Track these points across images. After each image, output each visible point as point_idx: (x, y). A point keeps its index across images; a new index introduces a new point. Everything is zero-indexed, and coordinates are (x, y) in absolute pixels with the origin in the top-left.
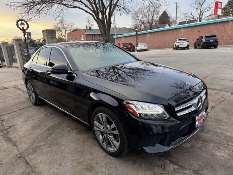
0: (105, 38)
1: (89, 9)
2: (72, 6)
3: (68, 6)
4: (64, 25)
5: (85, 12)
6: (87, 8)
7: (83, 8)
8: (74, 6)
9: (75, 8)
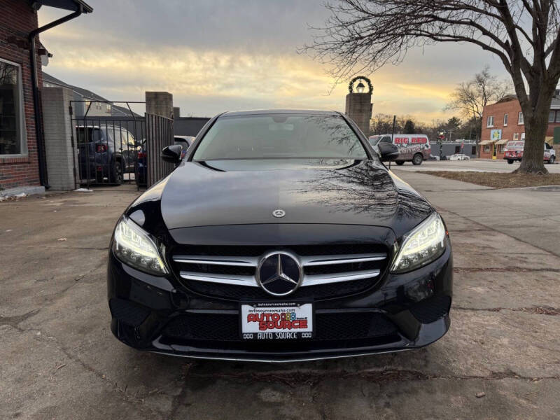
0: (530, 115)
1: (493, 41)
2: (451, 36)
3: (439, 38)
4: (486, 88)
5: (481, 48)
6: (490, 38)
7: (479, 40)
8: (457, 37)
9: (456, 41)
